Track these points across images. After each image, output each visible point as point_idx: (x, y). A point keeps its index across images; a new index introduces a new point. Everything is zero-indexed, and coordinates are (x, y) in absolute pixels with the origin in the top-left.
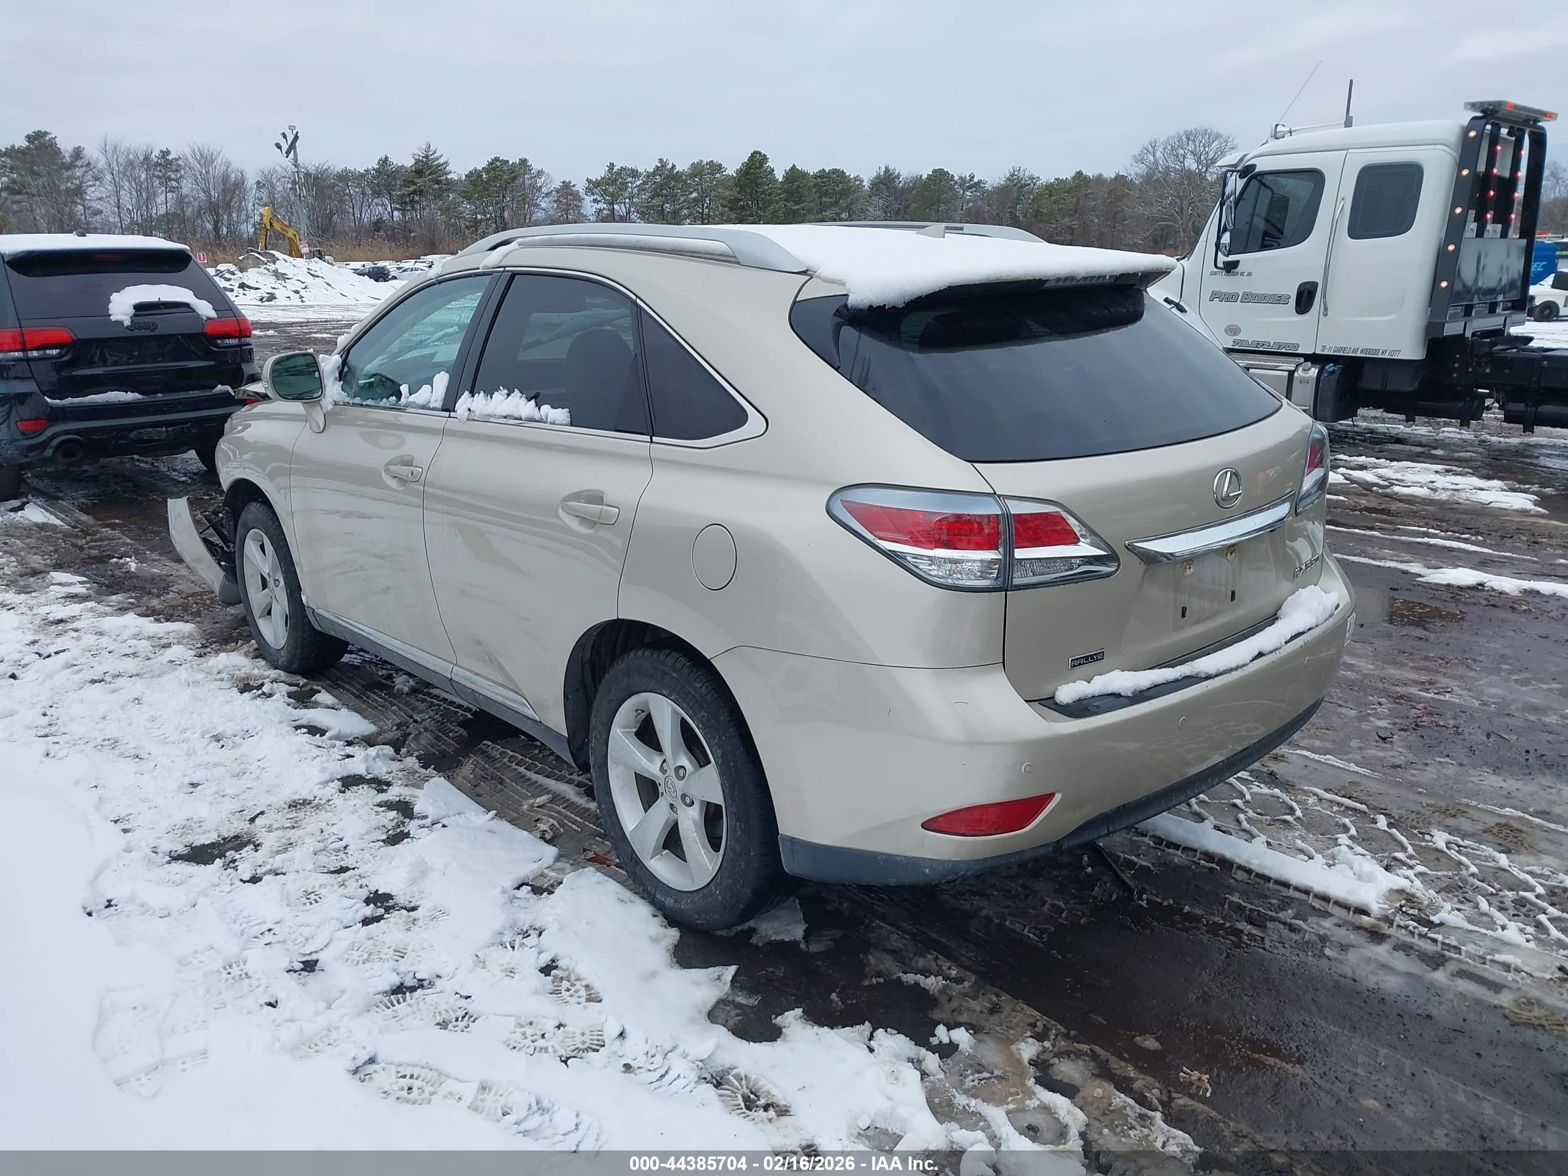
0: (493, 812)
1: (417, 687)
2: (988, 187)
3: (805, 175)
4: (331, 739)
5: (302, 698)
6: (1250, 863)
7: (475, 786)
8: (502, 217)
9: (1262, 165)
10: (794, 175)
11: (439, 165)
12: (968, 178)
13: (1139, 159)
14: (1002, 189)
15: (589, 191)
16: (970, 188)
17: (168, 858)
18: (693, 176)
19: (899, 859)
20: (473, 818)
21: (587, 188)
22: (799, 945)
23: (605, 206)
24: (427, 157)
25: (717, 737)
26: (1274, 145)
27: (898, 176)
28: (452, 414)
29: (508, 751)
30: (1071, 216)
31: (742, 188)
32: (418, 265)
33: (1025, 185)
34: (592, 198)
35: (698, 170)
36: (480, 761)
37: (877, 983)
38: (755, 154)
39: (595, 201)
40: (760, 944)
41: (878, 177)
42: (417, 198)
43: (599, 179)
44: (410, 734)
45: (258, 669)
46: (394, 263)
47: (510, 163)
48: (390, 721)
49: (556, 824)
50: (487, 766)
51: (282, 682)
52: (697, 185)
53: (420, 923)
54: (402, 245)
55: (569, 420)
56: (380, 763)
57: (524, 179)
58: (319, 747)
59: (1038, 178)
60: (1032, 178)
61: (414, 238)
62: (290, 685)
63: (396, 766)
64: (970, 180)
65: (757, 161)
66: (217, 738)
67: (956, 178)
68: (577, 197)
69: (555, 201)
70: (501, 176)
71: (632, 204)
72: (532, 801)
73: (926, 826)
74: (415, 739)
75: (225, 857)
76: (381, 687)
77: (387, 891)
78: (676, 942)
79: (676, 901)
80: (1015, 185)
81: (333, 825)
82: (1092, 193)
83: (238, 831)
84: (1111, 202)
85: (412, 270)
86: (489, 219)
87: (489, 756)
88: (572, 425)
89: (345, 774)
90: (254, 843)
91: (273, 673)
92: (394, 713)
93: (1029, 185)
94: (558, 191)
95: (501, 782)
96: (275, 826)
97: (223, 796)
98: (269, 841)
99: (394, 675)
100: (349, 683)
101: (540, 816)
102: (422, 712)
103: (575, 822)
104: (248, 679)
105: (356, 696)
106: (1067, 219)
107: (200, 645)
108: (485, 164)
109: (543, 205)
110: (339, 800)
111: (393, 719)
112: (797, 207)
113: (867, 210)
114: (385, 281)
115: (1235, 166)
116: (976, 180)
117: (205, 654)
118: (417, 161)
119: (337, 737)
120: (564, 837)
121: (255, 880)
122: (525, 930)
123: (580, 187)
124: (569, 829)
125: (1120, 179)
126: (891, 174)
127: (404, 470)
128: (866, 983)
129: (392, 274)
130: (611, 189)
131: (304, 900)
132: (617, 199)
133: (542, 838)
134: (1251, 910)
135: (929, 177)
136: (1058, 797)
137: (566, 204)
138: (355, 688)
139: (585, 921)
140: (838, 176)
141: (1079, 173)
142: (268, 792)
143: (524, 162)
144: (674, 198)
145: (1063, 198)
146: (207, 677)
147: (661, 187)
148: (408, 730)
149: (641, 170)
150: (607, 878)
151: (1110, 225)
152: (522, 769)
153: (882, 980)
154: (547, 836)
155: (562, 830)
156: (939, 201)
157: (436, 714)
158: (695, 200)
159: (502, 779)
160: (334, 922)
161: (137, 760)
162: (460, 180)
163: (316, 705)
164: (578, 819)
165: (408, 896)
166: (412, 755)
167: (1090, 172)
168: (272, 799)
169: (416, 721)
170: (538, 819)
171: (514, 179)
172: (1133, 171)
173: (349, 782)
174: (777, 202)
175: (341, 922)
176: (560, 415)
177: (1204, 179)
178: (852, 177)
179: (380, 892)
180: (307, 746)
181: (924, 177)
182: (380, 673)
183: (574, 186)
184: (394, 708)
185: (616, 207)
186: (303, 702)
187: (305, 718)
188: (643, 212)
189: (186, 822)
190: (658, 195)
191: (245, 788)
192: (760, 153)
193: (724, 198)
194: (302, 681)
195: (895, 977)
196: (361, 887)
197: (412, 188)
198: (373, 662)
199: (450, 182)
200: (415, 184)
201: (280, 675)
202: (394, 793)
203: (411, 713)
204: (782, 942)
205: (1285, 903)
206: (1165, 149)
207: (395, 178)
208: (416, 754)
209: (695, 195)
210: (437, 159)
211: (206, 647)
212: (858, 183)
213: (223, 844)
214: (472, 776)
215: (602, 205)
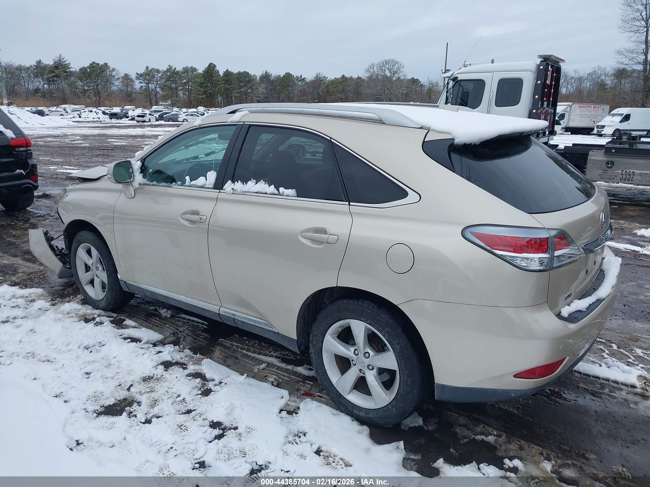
0: (245, 375)
1: (172, 314)
2: (308, 80)
3: (232, 74)
4: (144, 344)
5: (118, 323)
6: (579, 369)
7: (225, 361)
8: (97, 88)
9: (460, 77)
10: (227, 73)
11: (65, 64)
12: (300, 77)
13: (368, 71)
14: (313, 82)
15: (138, 78)
16: (300, 81)
17: (95, 415)
18: (184, 73)
19: (499, 391)
20: (236, 378)
21: (136, 77)
22: (423, 427)
23: (145, 85)
24: (60, 61)
25: (397, 340)
26: (463, 69)
27: (271, 75)
28: (221, 191)
29: (234, 343)
30: (341, 93)
31: (205, 78)
32: (58, 109)
33: (322, 81)
34: (139, 81)
35: (186, 70)
36: (222, 349)
37: (467, 441)
38: (211, 64)
39: (140, 82)
40: (407, 429)
41: (263, 75)
42: (55, 79)
43: (142, 73)
44: (180, 338)
45: (88, 310)
46: (46, 108)
47: (100, 65)
48: (169, 332)
49: (277, 378)
50: (226, 351)
51: (103, 316)
52: (186, 76)
53: (243, 435)
54: (50, 100)
55: (296, 194)
56: (176, 354)
57: (106, 72)
58: (142, 348)
59: (327, 77)
60: (324, 77)
61: (55, 97)
62: (109, 317)
63: (182, 355)
64: (301, 78)
65: (211, 68)
66: (87, 348)
67: (295, 77)
68: (131, 80)
69: (121, 82)
70: (96, 70)
71: (157, 84)
72: (258, 367)
73: (516, 376)
74: (184, 340)
75: (126, 411)
76: (156, 315)
77: (218, 420)
78: (369, 432)
79: (366, 414)
80: (318, 80)
81: (171, 388)
82: (349, 84)
83: (125, 396)
84: (356, 88)
85: (56, 111)
86: (91, 89)
87: (225, 346)
88: (298, 197)
89: (162, 361)
90: (136, 402)
91: (97, 312)
92: (168, 327)
93: (324, 80)
94: (122, 78)
95: (237, 358)
96: (143, 392)
97: (106, 378)
98: (144, 399)
99: (158, 309)
100: (138, 315)
101: (266, 374)
102: (181, 327)
103: (285, 376)
104: (85, 315)
105: (145, 321)
106: (340, 95)
107: (50, 300)
108: (88, 65)
109: (116, 84)
110: (167, 375)
111: (169, 331)
112: (229, 87)
113: (258, 89)
114: (43, 116)
115: (450, 77)
116: (303, 77)
117: (55, 303)
118: (55, 62)
119: (147, 343)
120: (283, 384)
121: (148, 421)
122: (296, 433)
123: (133, 76)
124: (283, 380)
125: (359, 78)
126: (268, 74)
127: (195, 217)
128: (462, 442)
129: (46, 113)
130: (147, 77)
131: (179, 429)
132: (150, 82)
133: (273, 385)
134: (591, 390)
135: (284, 76)
136: (568, 358)
137: (127, 83)
138: (142, 316)
139: (324, 427)
140: (246, 74)
141: (343, 76)
142: (128, 374)
143: (106, 64)
144: (176, 82)
145: (338, 86)
146: (64, 316)
147: (170, 77)
148: (179, 336)
149: (161, 70)
150: (321, 404)
151: (356, 97)
152: (245, 352)
153: (468, 440)
154: (274, 384)
155: (280, 380)
156: (288, 86)
157: (189, 327)
158: (185, 83)
159: (236, 357)
160: (202, 440)
161: (50, 362)
162: (76, 71)
163: (127, 327)
164: (285, 374)
165: (229, 422)
166: (185, 348)
167: (347, 75)
168: (132, 378)
169: (181, 331)
170: (266, 376)
171: (103, 71)
172: (364, 75)
173: (167, 365)
174: (221, 84)
175: (205, 440)
176: (291, 192)
177: (392, 79)
178: (252, 75)
179: (214, 421)
180: (137, 349)
181: (282, 76)
182: (151, 308)
183: (130, 76)
184: (167, 325)
185: (150, 85)
186: (120, 326)
187: (125, 333)
188: (162, 88)
189: (95, 394)
190: (169, 81)
191: (115, 373)
192: (213, 64)
193: (198, 83)
194: (115, 315)
195: (472, 438)
196: (204, 420)
197: (53, 74)
198: (143, 303)
199: (71, 72)
200: (55, 72)
201: (101, 312)
202: (192, 368)
203: (177, 327)
204: (415, 427)
205: (603, 386)
206: (377, 67)
207: (45, 70)
208: (187, 347)
209: (185, 81)
210: (65, 62)
211: (54, 300)
212: (255, 77)
213: (119, 404)
214: (221, 357)
215: (143, 85)
